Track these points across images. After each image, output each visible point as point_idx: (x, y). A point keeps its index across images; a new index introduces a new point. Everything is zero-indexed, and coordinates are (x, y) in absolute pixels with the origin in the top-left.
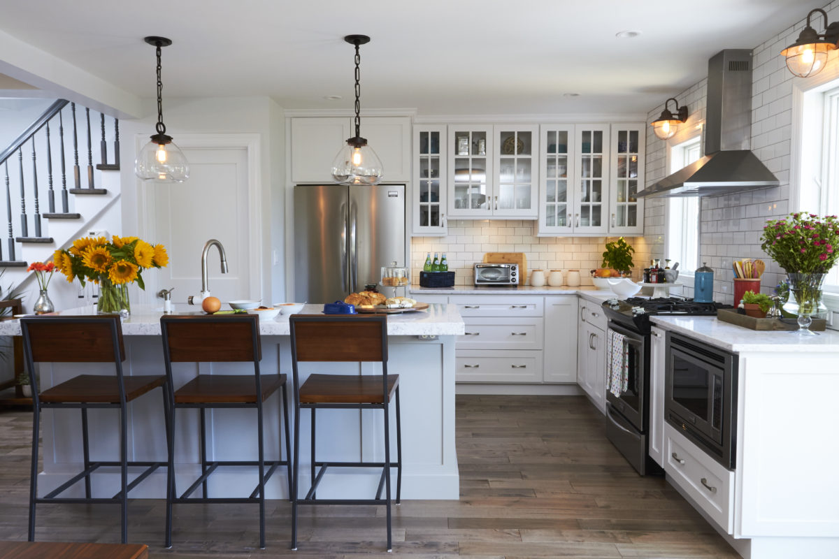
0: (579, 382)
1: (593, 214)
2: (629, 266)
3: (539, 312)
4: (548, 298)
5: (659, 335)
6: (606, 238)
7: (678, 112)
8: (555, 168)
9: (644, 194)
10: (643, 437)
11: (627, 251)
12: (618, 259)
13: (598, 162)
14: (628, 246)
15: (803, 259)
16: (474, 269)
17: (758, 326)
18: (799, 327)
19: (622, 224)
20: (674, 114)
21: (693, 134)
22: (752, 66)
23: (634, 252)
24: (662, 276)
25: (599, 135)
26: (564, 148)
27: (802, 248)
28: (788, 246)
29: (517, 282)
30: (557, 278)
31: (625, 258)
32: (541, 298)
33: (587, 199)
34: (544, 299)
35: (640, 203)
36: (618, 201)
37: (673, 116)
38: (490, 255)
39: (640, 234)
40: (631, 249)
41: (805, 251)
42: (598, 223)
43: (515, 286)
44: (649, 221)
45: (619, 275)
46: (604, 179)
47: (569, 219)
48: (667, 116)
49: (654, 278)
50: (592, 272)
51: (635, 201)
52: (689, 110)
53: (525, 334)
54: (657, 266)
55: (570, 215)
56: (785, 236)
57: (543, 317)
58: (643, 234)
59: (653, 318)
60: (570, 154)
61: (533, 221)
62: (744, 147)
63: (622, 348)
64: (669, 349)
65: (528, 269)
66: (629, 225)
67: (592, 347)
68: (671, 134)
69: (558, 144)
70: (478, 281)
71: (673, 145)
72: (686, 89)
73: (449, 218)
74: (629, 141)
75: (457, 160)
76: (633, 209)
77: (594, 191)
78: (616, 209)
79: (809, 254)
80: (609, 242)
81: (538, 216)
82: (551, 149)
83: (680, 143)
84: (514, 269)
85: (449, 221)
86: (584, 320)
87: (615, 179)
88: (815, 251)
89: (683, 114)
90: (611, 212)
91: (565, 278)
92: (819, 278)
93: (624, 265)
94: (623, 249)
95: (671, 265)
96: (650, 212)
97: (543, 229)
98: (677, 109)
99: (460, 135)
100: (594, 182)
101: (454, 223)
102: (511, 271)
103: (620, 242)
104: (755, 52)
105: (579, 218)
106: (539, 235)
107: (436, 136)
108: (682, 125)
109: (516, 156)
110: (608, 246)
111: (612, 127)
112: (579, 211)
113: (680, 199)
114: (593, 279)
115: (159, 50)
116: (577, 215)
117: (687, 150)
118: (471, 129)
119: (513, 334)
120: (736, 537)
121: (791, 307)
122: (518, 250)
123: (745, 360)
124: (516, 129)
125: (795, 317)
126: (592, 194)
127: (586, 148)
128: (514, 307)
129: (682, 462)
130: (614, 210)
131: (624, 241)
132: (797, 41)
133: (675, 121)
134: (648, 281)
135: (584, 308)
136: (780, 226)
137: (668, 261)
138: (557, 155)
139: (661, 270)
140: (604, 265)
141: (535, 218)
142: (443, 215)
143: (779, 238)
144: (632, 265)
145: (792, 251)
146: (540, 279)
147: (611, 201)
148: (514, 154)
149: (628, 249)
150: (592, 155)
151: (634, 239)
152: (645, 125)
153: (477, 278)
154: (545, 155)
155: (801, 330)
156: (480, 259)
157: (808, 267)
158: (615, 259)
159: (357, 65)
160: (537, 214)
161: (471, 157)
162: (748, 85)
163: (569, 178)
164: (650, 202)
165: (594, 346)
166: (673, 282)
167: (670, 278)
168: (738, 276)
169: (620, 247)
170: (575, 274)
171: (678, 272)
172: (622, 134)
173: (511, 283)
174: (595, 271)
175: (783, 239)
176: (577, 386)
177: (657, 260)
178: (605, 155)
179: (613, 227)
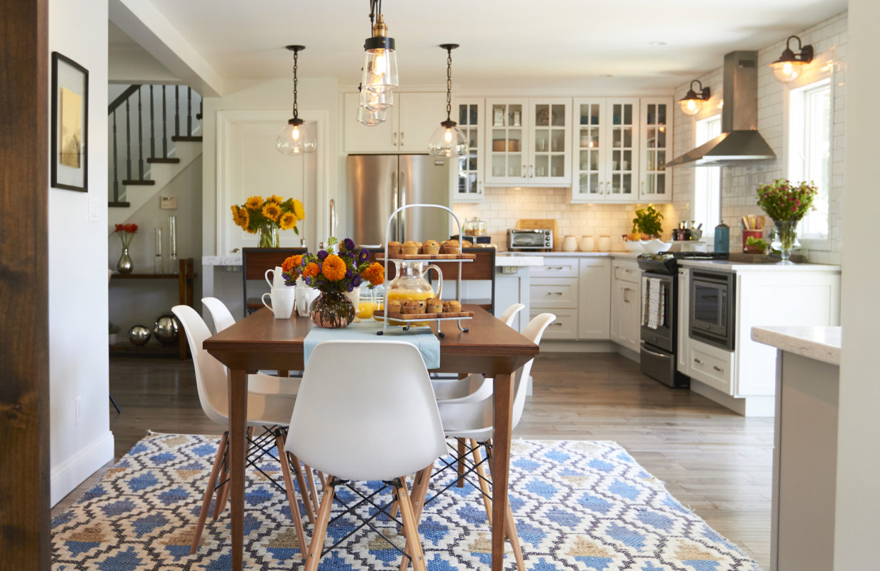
0: (612, 338)
1: (623, 183)
2: (658, 232)
3: (574, 272)
4: (583, 260)
5: (684, 273)
6: (636, 205)
7: (701, 92)
8: (587, 139)
9: (673, 164)
10: (672, 356)
11: (656, 217)
12: (648, 225)
13: (628, 134)
14: (657, 212)
15: (782, 211)
16: (508, 234)
17: (755, 260)
18: (781, 259)
19: (651, 191)
20: (699, 94)
21: (715, 113)
22: (757, 63)
23: (663, 217)
24: (687, 235)
25: (629, 108)
26: (595, 120)
27: (781, 203)
28: (772, 202)
29: (551, 246)
30: (589, 243)
31: (655, 224)
32: (576, 260)
33: (618, 168)
34: (579, 261)
35: (668, 172)
36: (647, 170)
37: (698, 96)
38: (523, 221)
39: (669, 201)
40: (661, 215)
41: (783, 205)
42: (628, 190)
43: (550, 250)
44: (677, 189)
45: (650, 238)
46: (634, 149)
47: (601, 188)
48: (691, 95)
49: (681, 236)
50: (623, 236)
51: (664, 169)
52: (711, 91)
53: (560, 294)
54: (684, 227)
55: (602, 183)
56: (770, 195)
57: (578, 277)
58: (672, 201)
59: (680, 262)
60: (601, 126)
61: (565, 189)
62: (752, 128)
63: (658, 288)
64: (692, 281)
65: (560, 235)
66: (658, 192)
67: (626, 301)
68: (696, 112)
69: (590, 117)
70: (514, 245)
71: (698, 120)
72: (709, 73)
73: (487, 186)
74: (657, 114)
75: (494, 130)
76: (661, 178)
77: (625, 160)
78: (646, 177)
79: (786, 207)
80: (638, 209)
81: (571, 184)
82: (584, 120)
83: (704, 118)
84: (548, 234)
85: (486, 188)
86: (617, 279)
87: (645, 148)
88: (789, 205)
89: (706, 94)
90: (641, 181)
91: (596, 243)
92: (795, 225)
93: (653, 230)
94: (652, 215)
95: (696, 226)
96: (677, 181)
97: (576, 196)
98: (701, 89)
99: (496, 107)
100: (625, 152)
101: (490, 190)
102: (545, 236)
103: (650, 208)
104: (760, 53)
105: (611, 185)
106: (572, 202)
107: (474, 109)
108: (705, 103)
109: (550, 128)
110: (638, 213)
111: (642, 102)
112: (610, 179)
113: (705, 168)
114: (625, 242)
115: (296, 54)
116: (609, 183)
117: (710, 125)
118: (507, 102)
119: (549, 294)
120: (736, 397)
121: (777, 245)
122: (550, 217)
123: (740, 276)
124: (550, 102)
125: (779, 252)
126: (623, 163)
127: (616, 120)
128: (550, 268)
129: (701, 362)
130: (644, 179)
131: (653, 208)
132: (781, 58)
133: (699, 101)
134: (676, 239)
135: (617, 267)
136: (766, 189)
137: (693, 222)
138: (590, 126)
139: (687, 230)
140: (634, 231)
141: (568, 186)
142: (480, 182)
143: (766, 196)
144: (661, 231)
145: (774, 205)
146: (572, 244)
147: (642, 169)
148: (547, 125)
149: (657, 215)
150: (623, 127)
151: (662, 206)
152: (672, 99)
153: (513, 242)
154: (578, 127)
155: (783, 261)
156: (513, 225)
157: (786, 216)
158: (645, 225)
159: (449, 65)
160: (570, 182)
161: (507, 127)
162: (755, 79)
163: (601, 149)
164: (679, 170)
165: (628, 299)
166: (698, 240)
167: (696, 236)
168: (745, 228)
169: (650, 214)
170: (607, 239)
171: (701, 232)
172: (651, 108)
173: (545, 247)
174: (626, 236)
175: (769, 197)
176: (610, 343)
177: (684, 222)
178: (634, 127)
179: (643, 194)
